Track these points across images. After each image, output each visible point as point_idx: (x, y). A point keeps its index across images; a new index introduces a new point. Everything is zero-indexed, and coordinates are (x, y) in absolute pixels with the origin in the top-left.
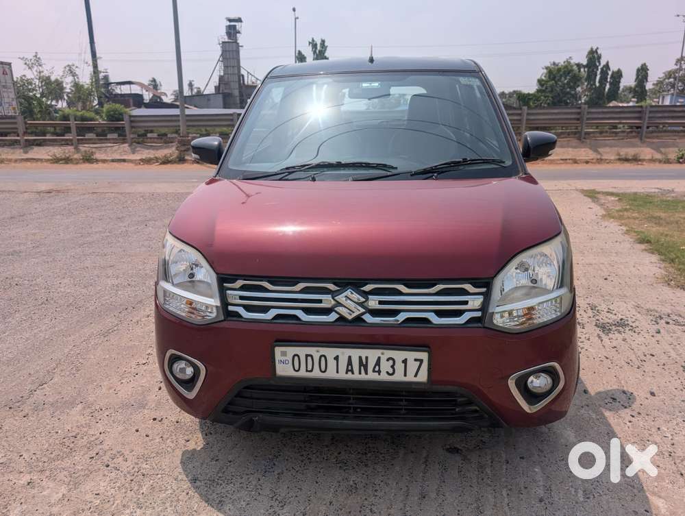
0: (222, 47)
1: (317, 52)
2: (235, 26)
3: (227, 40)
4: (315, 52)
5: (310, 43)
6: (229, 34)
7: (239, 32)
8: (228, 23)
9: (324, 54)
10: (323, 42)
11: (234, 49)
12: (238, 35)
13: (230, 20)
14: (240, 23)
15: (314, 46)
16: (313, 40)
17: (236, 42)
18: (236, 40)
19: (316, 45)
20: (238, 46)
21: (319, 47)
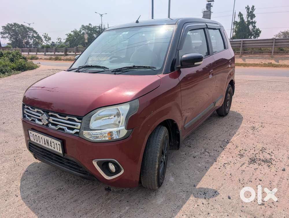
0: (203, 14)
1: (249, 12)
2: (211, 3)
3: (206, 10)
4: (248, 12)
5: (246, 7)
6: (207, 8)
7: (212, 6)
8: (208, 3)
9: (253, 12)
10: (253, 7)
11: (209, 14)
12: (211, 7)
13: (209, 1)
14: (213, 2)
15: (248, 8)
16: (248, 6)
17: (210, 11)
18: (210, 10)
19: (249, 8)
20: (211, 12)
21: (250, 10)
